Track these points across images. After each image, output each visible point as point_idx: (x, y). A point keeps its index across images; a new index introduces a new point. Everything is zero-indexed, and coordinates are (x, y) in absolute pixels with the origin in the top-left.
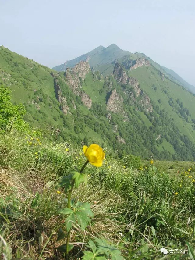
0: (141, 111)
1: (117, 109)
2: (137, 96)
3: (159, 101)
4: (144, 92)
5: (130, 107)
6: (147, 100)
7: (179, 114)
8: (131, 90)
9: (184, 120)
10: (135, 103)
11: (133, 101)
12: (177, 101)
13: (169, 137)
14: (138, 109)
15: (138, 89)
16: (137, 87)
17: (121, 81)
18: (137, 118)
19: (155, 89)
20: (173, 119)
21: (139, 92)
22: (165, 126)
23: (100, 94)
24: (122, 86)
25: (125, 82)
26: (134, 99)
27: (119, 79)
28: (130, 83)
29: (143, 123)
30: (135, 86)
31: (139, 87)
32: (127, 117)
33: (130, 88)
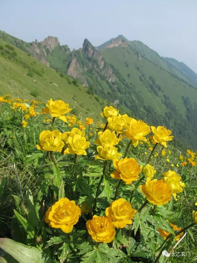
0: (103, 79)
1: (77, 75)
2: (101, 67)
3: (129, 76)
4: (107, 64)
5: (93, 75)
6: (109, 71)
7: (150, 89)
8: (95, 62)
9: (153, 94)
10: (98, 73)
11: (96, 71)
12: (150, 78)
13: (129, 104)
14: (100, 78)
15: (102, 62)
16: (100, 59)
17: (87, 55)
18: (98, 84)
19: (127, 66)
20: (140, 92)
21: (103, 63)
22: (128, 95)
23: (64, 63)
24: (88, 58)
25: (90, 56)
26: (97, 70)
27: (85, 53)
28: (95, 55)
29: (103, 89)
30: (99, 59)
31: (102, 59)
32: (86, 82)
33: (94, 60)
